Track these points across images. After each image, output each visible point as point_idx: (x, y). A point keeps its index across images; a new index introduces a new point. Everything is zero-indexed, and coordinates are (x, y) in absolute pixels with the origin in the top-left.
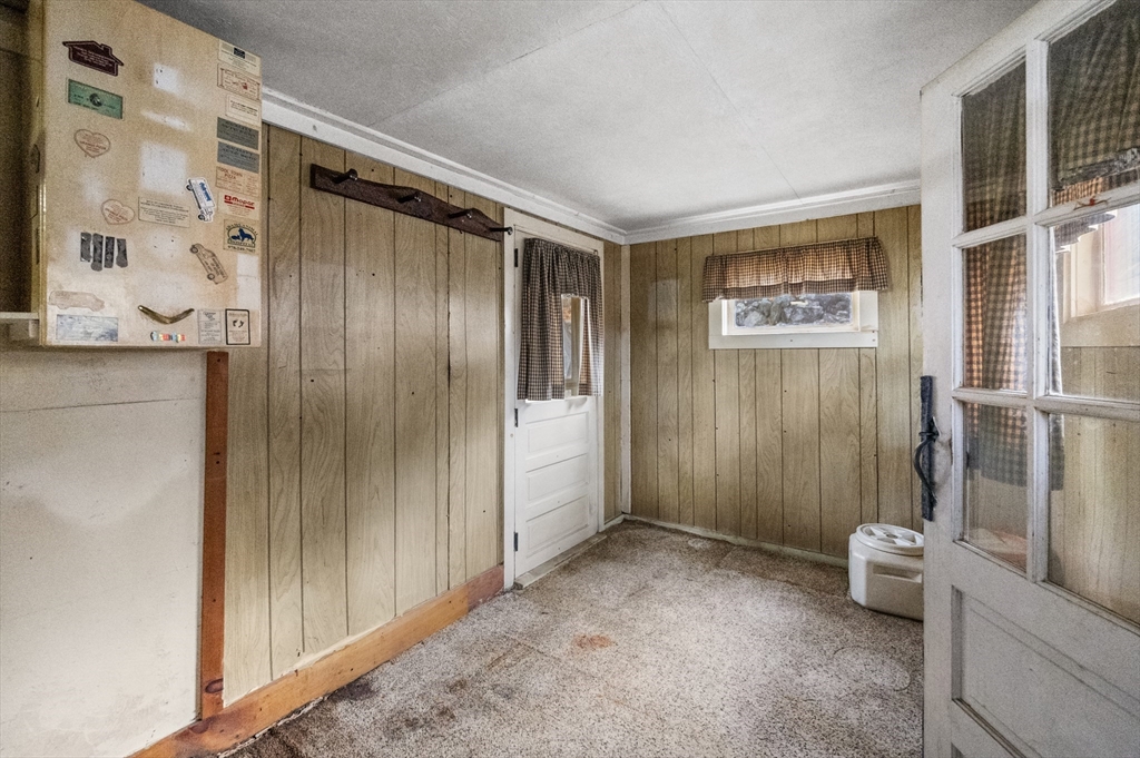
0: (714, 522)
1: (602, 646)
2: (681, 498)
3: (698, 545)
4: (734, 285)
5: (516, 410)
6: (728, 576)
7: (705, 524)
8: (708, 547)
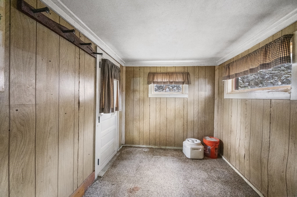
0: (149, 143)
1: (137, 190)
2: (140, 138)
3: (146, 150)
4: (156, 81)
5: (99, 117)
6: (158, 158)
7: (146, 144)
8: (148, 150)
